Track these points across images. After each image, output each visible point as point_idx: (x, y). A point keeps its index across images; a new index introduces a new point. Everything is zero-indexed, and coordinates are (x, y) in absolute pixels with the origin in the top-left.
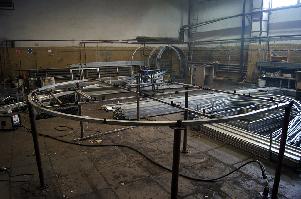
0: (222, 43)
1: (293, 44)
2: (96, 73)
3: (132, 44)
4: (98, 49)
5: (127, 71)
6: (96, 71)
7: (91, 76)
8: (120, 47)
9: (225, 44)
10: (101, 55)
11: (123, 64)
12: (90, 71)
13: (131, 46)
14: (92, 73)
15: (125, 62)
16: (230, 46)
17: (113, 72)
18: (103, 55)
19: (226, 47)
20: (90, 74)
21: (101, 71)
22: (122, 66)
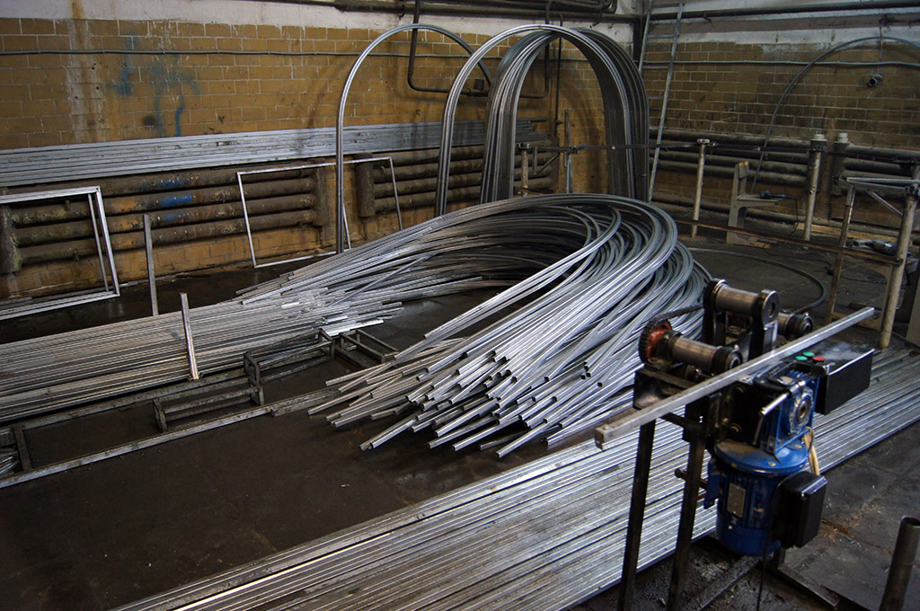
2: (82, 228)
3: (334, 11)
4: (80, 37)
5: (306, 199)
6: (77, 209)
7: (38, 252)
8: (250, 28)
10: (109, 86)
11: (276, 147)
12: (27, 216)
13: (327, 26)
14: (51, 231)
15: (291, 134)
17: (208, 211)
18: (126, 90)
20: (35, 234)
21: (120, 205)
22: (269, 163)
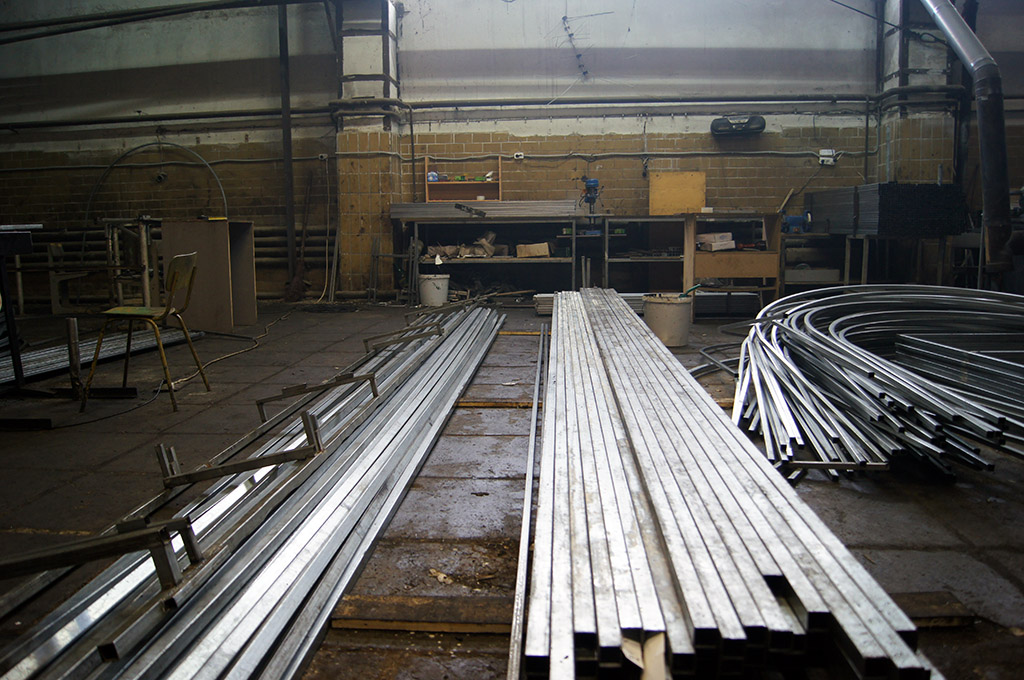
0: (162, 131)
1: (505, 136)
9: (185, 136)
16: (215, 146)
19: (191, 148)
